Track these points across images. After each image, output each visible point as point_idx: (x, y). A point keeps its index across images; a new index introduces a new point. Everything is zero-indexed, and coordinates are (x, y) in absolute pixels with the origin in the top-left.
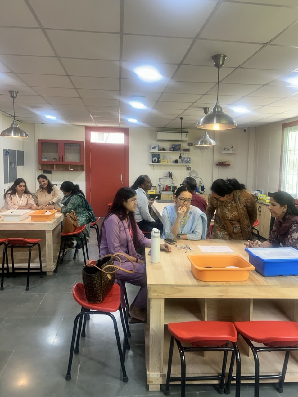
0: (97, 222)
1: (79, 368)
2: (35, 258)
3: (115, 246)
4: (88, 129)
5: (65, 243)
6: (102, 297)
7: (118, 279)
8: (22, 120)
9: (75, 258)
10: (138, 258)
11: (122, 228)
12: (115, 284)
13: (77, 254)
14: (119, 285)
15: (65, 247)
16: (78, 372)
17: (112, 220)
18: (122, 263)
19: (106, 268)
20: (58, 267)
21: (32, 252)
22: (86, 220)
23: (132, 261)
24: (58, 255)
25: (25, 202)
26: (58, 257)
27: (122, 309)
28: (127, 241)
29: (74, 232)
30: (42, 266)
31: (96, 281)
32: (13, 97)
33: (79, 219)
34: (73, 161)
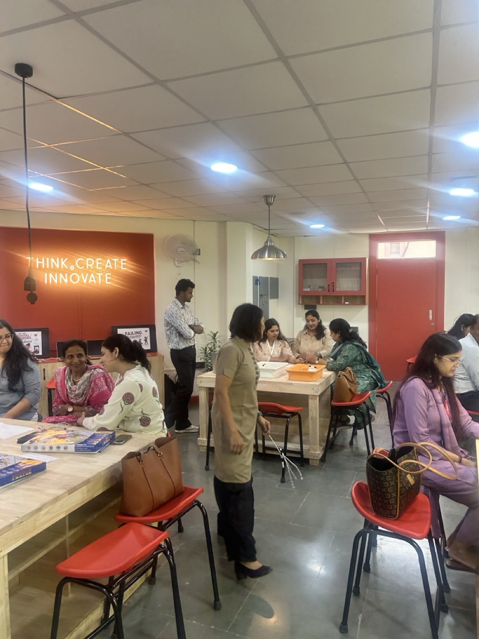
0: (387, 389)
1: (360, 619)
2: (293, 436)
3: (419, 432)
4: (374, 238)
5: (337, 417)
6: (398, 511)
7: (426, 487)
8: (277, 234)
9: (351, 443)
10: (463, 455)
11: (432, 403)
12: (419, 493)
13: (356, 438)
14: (428, 497)
15: (336, 423)
16: (359, 625)
17: (414, 388)
18: (433, 460)
19: (404, 464)
20: (327, 454)
21: (290, 427)
22: (370, 384)
23: (451, 461)
24: (327, 434)
25: (278, 352)
26: (326, 438)
27: (434, 539)
28: (441, 425)
29: (351, 401)
30: (304, 448)
31: (389, 482)
32: (269, 204)
33: (358, 382)
34: (349, 289)
